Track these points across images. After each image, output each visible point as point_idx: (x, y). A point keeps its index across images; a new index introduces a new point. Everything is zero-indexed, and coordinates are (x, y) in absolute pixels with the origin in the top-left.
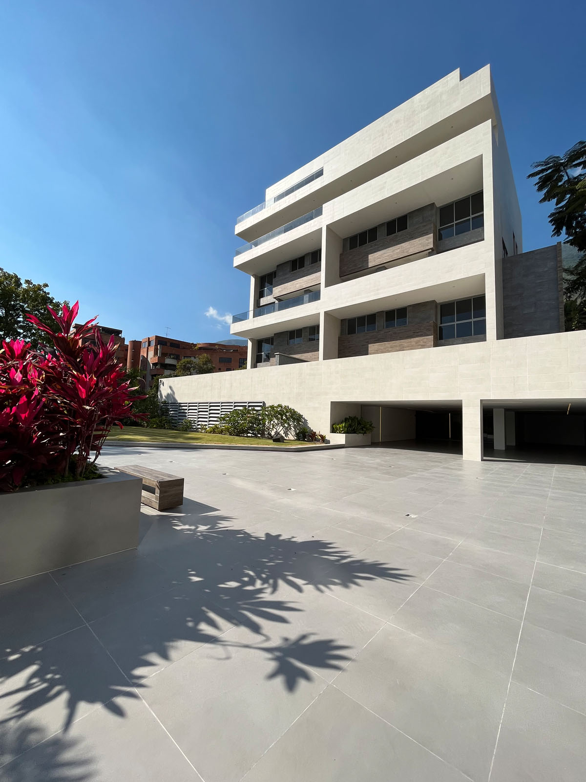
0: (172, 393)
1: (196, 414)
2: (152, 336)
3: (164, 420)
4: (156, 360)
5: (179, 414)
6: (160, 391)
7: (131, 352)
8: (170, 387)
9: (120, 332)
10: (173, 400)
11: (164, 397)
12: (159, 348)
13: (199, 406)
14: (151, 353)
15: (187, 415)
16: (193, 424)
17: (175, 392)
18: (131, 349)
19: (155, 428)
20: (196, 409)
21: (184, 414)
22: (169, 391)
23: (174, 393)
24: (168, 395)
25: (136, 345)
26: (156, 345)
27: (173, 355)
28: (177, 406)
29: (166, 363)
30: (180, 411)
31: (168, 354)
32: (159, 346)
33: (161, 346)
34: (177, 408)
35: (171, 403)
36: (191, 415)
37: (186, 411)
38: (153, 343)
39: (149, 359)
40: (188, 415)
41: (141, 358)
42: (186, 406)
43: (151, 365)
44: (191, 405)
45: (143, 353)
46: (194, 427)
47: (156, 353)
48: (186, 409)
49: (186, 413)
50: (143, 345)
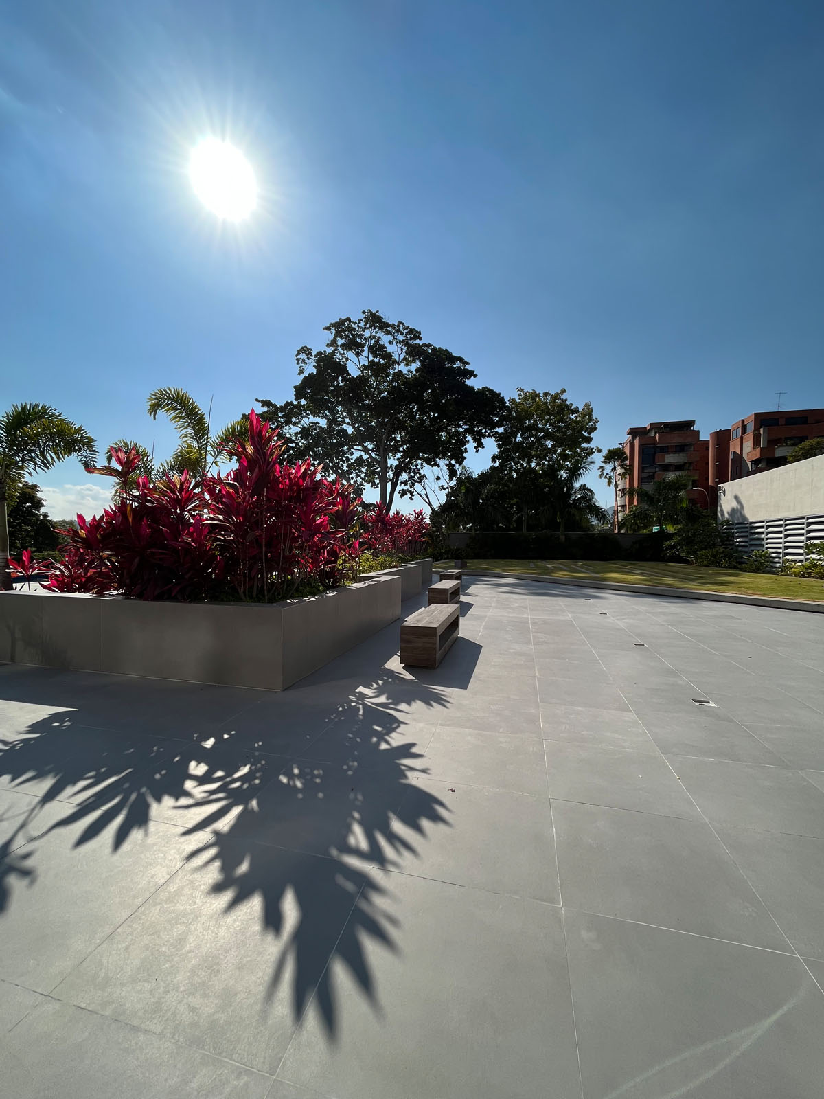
0: (739, 507)
1: (781, 540)
2: (748, 414)
3: (721, 553)
4: (757, 454)
5: (751, 543)
6: (721, 506)
7: (712, 448)
8: (736, 498)
9: (692, 423)
10: (740, 519)
11: (726, 515)
12: (762, 433)
13: (786, 525)
14: (748, 445)
15: (764, 543)
16: (776, 560)
17: (745, 506)
18: (714, 446)
19: (706, 566)
20: (780, 532)
21: (758, 542)
22: (735, 504)
23: (742, 506)
24: (733, 510)
25: (722, 437)
26: (757, 430)
27: (791, 438)
28: (747, 527)
29: (777, 455)
30: (751, 537)
31: (781, 438)
32: (761, 429)
33: (766, 428)
34: (747, 532)
35: (737, 524)
36: (773, 544)
37: (763, 536)
38: (751, 428)
39: (745, 456)
40: (767, 543)
41: (731, 457)
42: (762, 527)
43: (749, 464)
44: (769, 524)
45: (734, 447)
46: (778, 565)
47: (756, 442)
48: (762, 533)
49: (763, 539)
50: (733, 435)
